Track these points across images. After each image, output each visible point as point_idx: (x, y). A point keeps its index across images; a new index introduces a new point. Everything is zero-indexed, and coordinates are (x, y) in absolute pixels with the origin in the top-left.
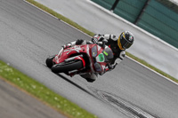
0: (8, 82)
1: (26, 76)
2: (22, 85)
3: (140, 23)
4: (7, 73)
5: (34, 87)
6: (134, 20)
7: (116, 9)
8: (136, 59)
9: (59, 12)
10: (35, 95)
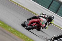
0: (12, 33)
1: (18, 31)
2: (17, 34)
3: (58, 13)
4: (12, 30)
5: (21, 35)
6: (56, 12)
7: (49, 8)
8: (56, 26)
9: (29, 9)
10: (21, 38)
